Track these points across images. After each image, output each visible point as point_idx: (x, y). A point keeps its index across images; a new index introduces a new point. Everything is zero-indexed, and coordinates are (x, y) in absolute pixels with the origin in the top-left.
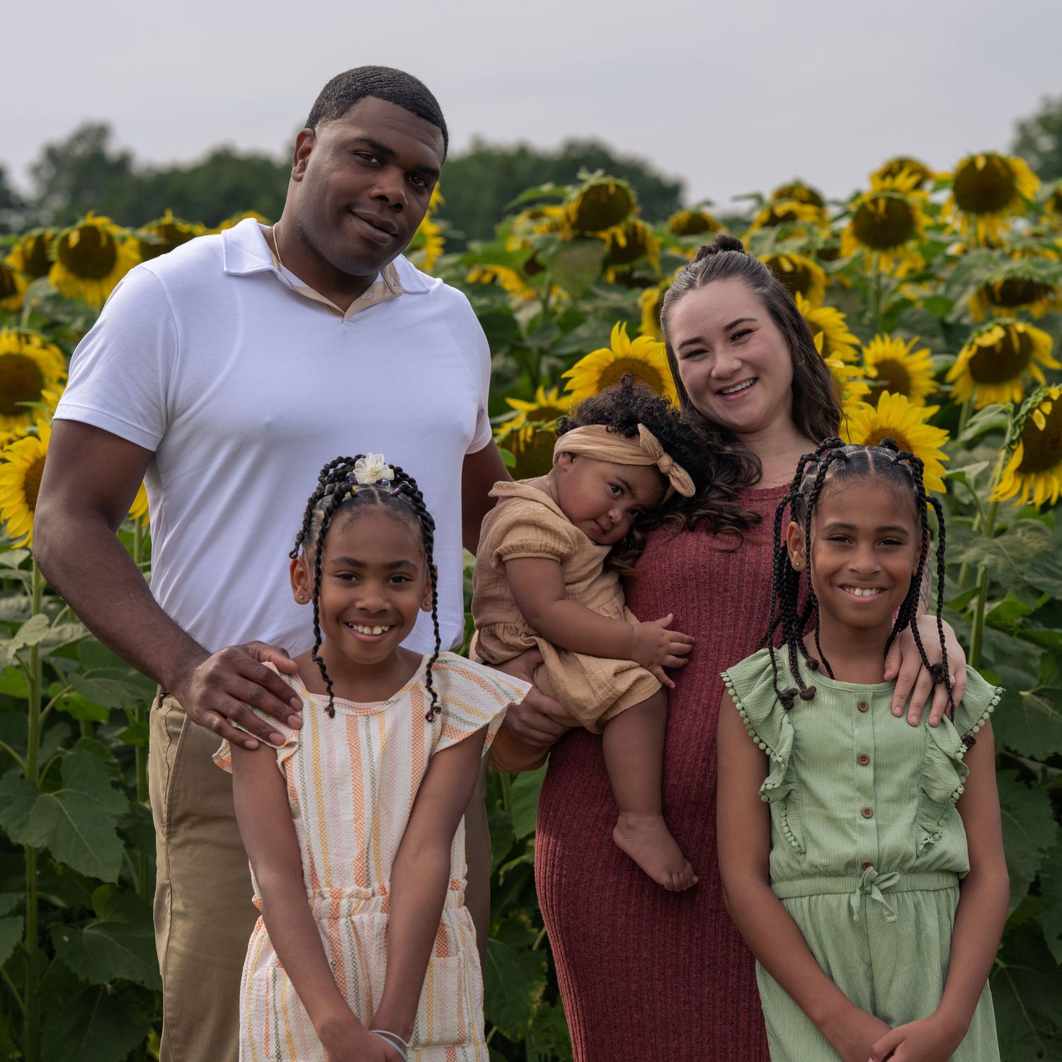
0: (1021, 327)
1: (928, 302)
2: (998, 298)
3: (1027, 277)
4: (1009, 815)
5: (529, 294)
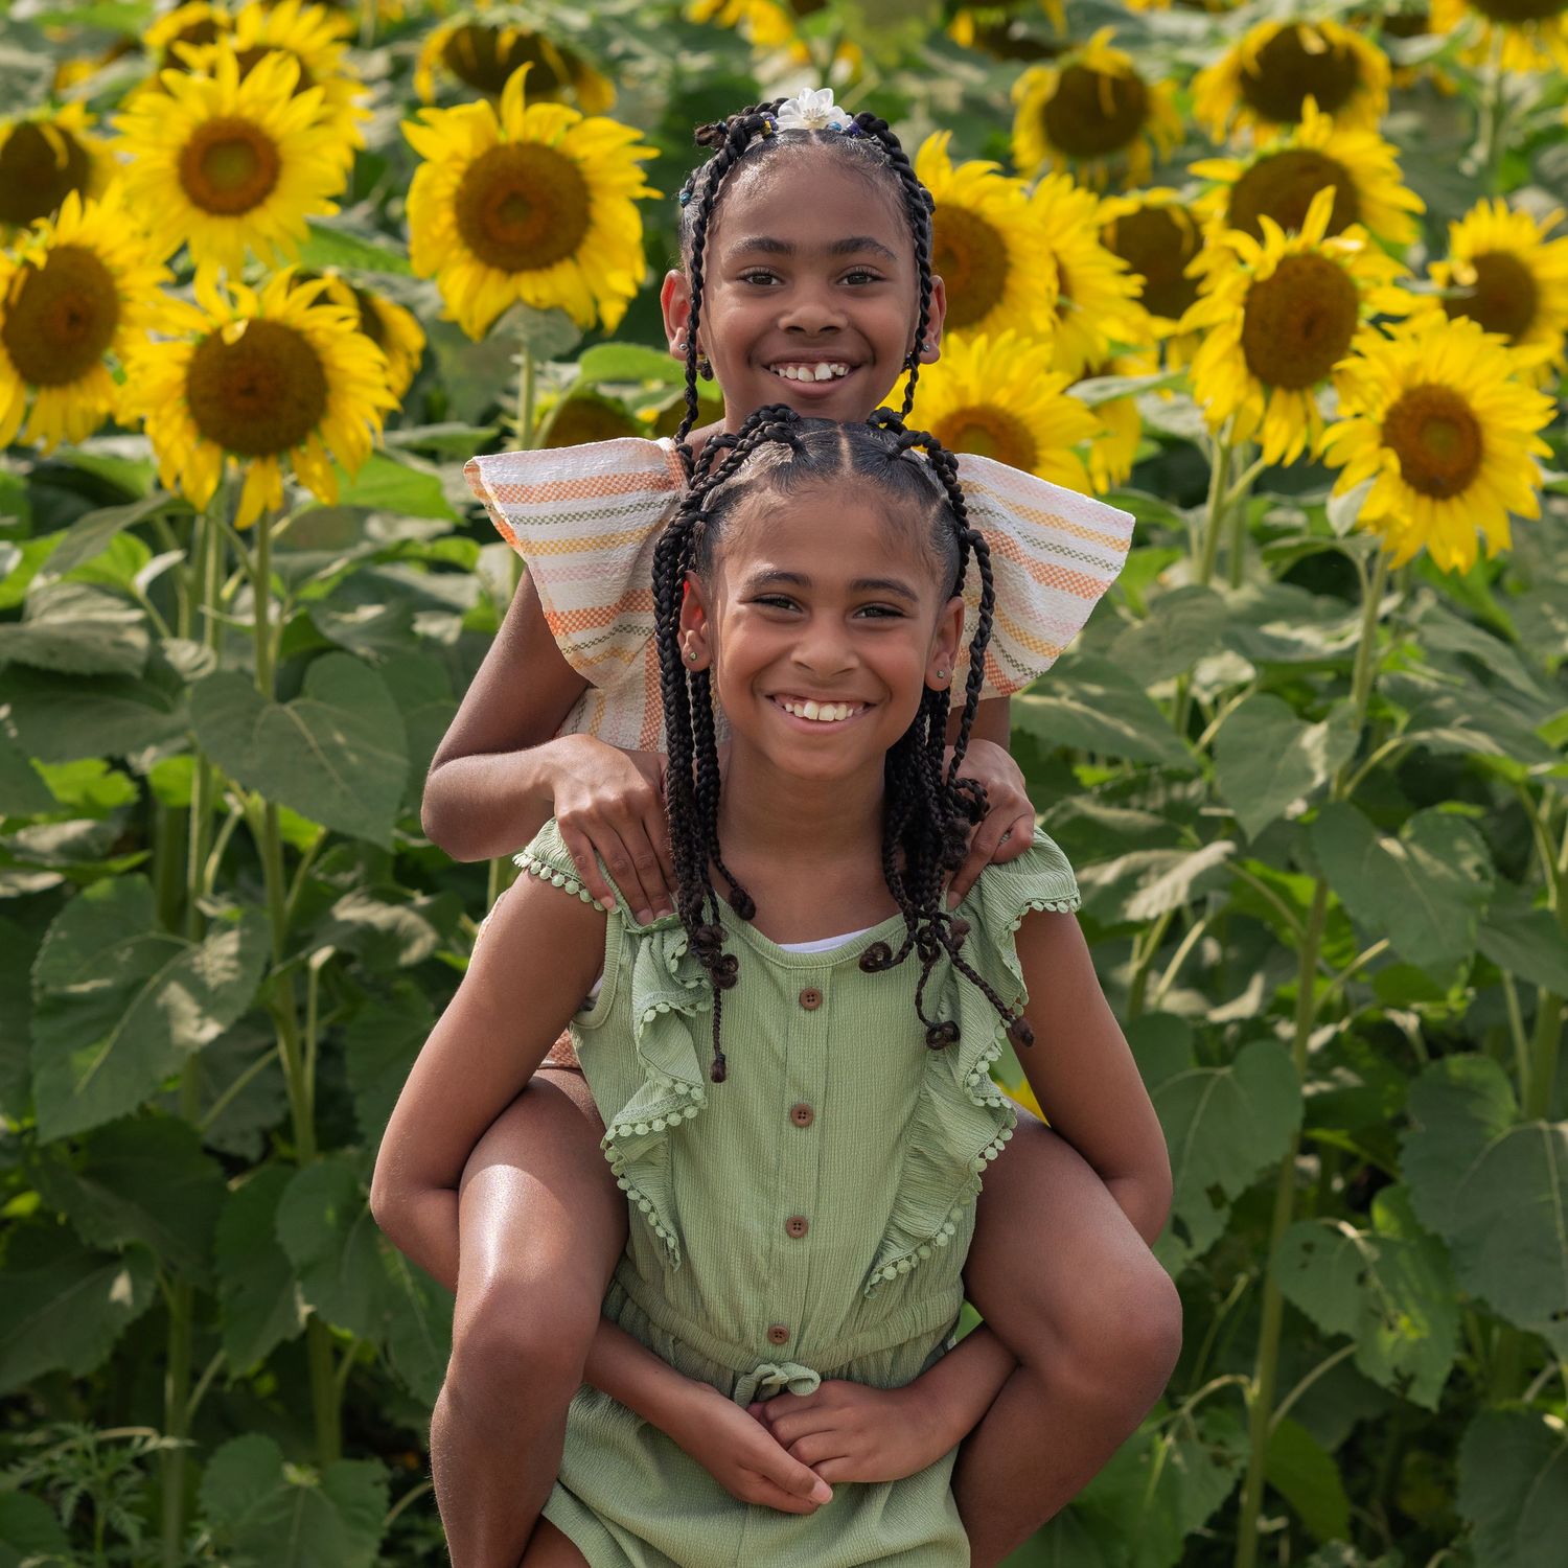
5: (796, 51)
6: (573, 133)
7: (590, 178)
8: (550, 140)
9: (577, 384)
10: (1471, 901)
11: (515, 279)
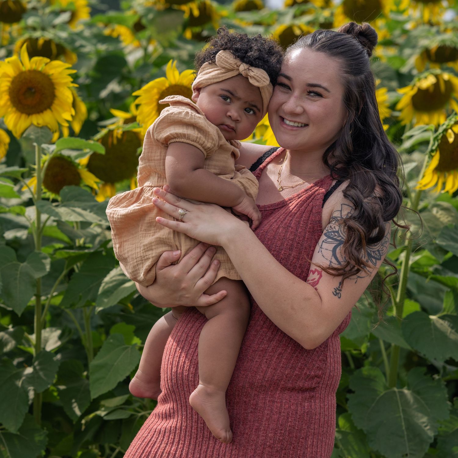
0: (446, 76)
1: (390, 59)
2: (433, 57)
3: (453, 45)
4: (419, 397)
5: (136, 43)
6: (47, 66)
7: (54, 81)
8: (40, 69)
9: (55, 151)
10: (368, 315)
11: (30, 117)
